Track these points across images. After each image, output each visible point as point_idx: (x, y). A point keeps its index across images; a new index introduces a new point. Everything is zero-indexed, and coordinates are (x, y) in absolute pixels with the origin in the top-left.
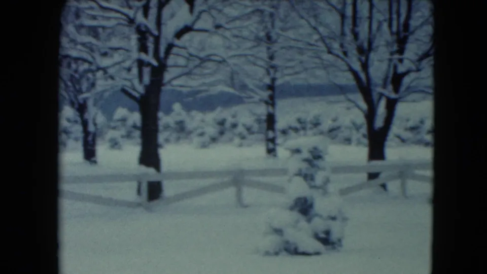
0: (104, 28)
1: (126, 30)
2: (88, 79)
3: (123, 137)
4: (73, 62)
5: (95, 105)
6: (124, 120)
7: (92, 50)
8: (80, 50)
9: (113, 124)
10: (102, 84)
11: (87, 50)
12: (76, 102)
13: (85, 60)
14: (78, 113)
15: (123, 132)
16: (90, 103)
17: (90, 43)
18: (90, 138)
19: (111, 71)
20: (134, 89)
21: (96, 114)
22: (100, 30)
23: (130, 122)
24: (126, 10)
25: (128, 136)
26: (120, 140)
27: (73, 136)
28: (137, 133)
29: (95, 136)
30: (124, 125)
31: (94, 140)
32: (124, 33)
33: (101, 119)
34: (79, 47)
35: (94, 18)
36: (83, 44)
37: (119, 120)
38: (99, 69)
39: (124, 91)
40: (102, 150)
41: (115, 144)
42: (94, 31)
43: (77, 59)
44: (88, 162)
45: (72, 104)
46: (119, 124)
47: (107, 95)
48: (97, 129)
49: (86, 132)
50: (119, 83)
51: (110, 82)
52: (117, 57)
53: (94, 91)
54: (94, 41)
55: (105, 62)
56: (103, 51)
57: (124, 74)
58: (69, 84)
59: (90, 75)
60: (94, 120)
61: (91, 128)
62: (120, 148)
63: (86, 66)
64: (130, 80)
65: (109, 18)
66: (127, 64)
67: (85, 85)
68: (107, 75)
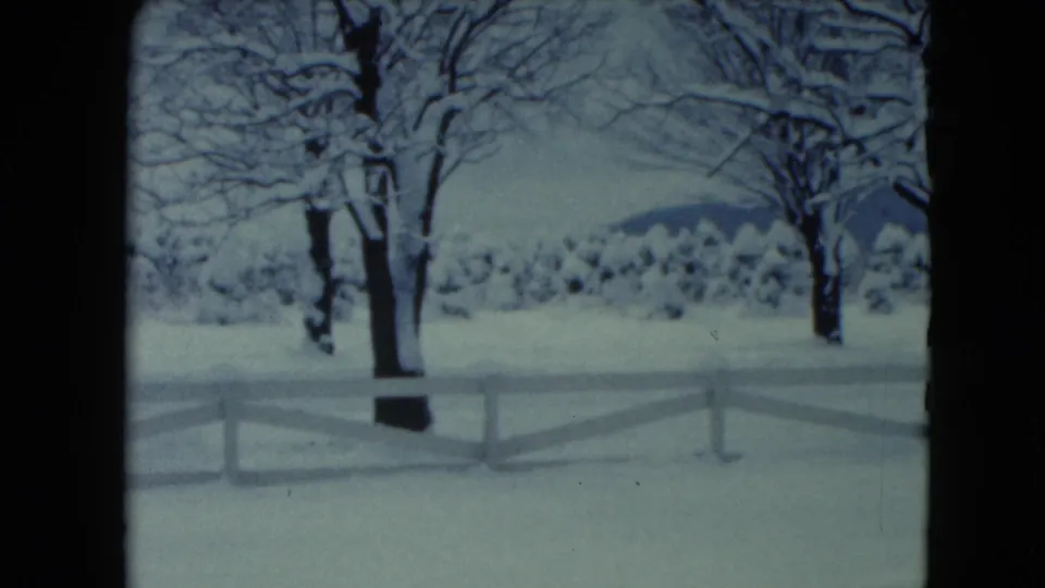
0: (855, 53)
1: (904, 58)
2: (824, 164)
3: (894, 286)
4: (791, 127)
5: (837, 218)
6: (897, 250)
7: (831, 102)
8: (810, 102)
9: (874, 260)
10: (852, 175)
11: (821, 101)
12: (799, 213)
13: (819, 124)
14: (801, 237)
15: (896, 275)
16: (828, 215)
17: (828, 86)
18: (828, 288)
19: (873, 147)
20: (921, 186)
21: (840, 239)
22: (849, 58)
23: (909, 255)
24: (902, 16)
25: (906, 284)
26: (891, 296)
27: (792, 283)
28: (923, 279)
29: (838, 282)
30: (896, 262)
31: (836, 294)
32: (899, 66)
33: (849, 248)
34: (806, 94)
35: (835, 32)
36: (815, 89)
37: (886, 252)
38: (847, 142)
39: (899, 188)
40: (853, 315)
41: (878, 303)
42: (835, 62)
43: (800, 122)
44: (822, 340)
45: (791, 218)
46: (887, 258)
47: (862, 197)
48: (841, 270)
49: (820, 275)
50: (890, 172)
51: (869, 169)
52: (885, 117)
53: (835, 190)
54: (836, 82)
55: (862, 128)
56: (855, 104)
57: (901, 153)
58: (786, 173)
59: (829, 155)
60: (836, 249)
61: (830, 268)
62: (889, 310)
63: (820, 136)
64: (912, 166)
65: (866, 34)
66: (907, 131)
67: (817, 177)
68: (864, 155)
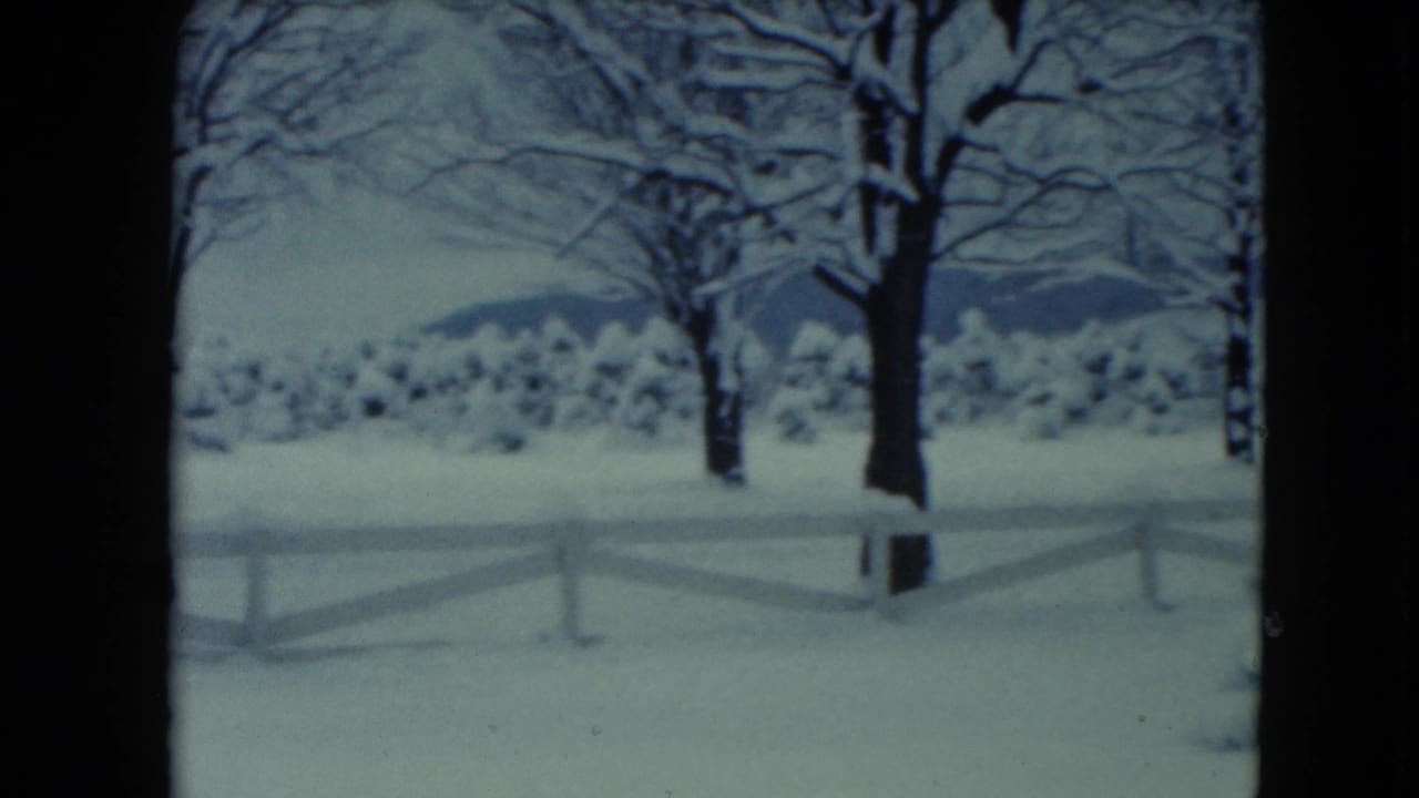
0: (762, 91)
1: (825, 97)
2: (718, 241)
3: (818, 407)
4: (674, 190)
5: (739, 312)
6: (821, 358)
7: (729, 157)
8: (697, 156)
9: (790, 370)
10: (758, 255)
11: (714, 155)
12: (684, 306)
13: (711, 187)
14: (688, 339)
15: (819, 392)
16: (725, 309)
17: (724, 136)
18: (724, 411)
19: (786, 217)
20: (852, 270)
21: (740, 345)
22: (752, 98)
23: (838, 366)
24: (825, 41)
25: (833, 404)
26: (813, 419)
27: (676, 403)
28: (859, 396)
29: (738, 403)
30: (820, 373)
31: (736, 417)
32: (821, 108)
33: (755, 355)
34: (694, 147)
35: (734, 62)
36: (706, 140)
37: (807, 359)
38: (750, 211)
39: (822, 274)
40: (760, 445)
41: (795, 428)
42: (734, 102)
43: (686, 184)
44: (716, 480)
45: (674, 312)
46: (809, 368)
47: (771, 285)
48: (743, 385)
49: (713, 394)
50: (809, 252)
51: (781, 247)
52: (802, 177)
53: (735, 276)
54: (734, 129)
55: (769, 191)
56: (763, 158)
57: (822, 225)
58: (666, 254)
59: (725, 229)
60: (737, 356)
61: (728, 382)
62: (810, 438)
63: (711, 203)
64: (838, 243)
65: (774, 65)
66: (830, 198)
67: (709, 258)
68: (774, 229)
